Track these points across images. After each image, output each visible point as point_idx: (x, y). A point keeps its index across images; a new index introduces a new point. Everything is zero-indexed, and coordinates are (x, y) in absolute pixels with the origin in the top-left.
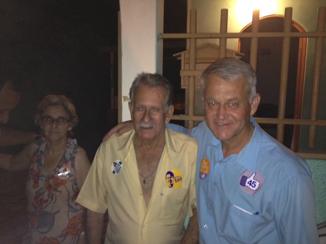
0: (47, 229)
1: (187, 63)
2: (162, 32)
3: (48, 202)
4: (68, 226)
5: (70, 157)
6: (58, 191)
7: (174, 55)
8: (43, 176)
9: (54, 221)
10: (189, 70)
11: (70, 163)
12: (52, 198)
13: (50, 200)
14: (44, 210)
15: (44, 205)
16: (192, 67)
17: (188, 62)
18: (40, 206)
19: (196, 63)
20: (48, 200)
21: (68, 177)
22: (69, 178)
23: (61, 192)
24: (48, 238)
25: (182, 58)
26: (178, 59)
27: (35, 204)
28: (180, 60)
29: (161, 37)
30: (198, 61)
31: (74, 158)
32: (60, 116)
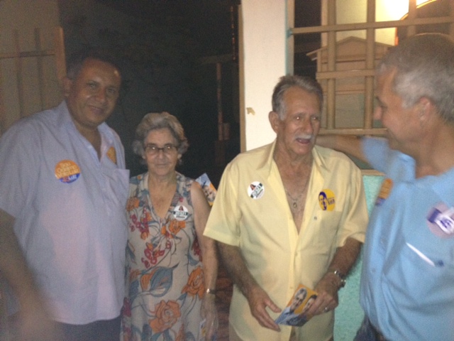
0: (164, 290)
1: (325, 63)
2: (292, 26)
3: (165, 254)
4: (187, 284)
5: (183, 192)
6: (177, 238)
7: (308, 54)
8: (155, 221)
9: (172, 279)
10: (328, 71)
11: (185, 199)
12: (170, 248)
13: (167, 251)
14: (160, 265)
15: (159, 259)
16: (331, 69)
17: (326, 61)
18: (154, 261)
19: (337, 62)
20: (163, 251)
21: (186, 217)
22: (187, 219)
23: (180, 239)
24: (166, 301)
25: (318, 58)
26: (313, 59)
27: (146, 259)
28: (316, 61)
29: (291, 33)
30: (339, 60)
31: (189, 192)
32: (166, 142)
